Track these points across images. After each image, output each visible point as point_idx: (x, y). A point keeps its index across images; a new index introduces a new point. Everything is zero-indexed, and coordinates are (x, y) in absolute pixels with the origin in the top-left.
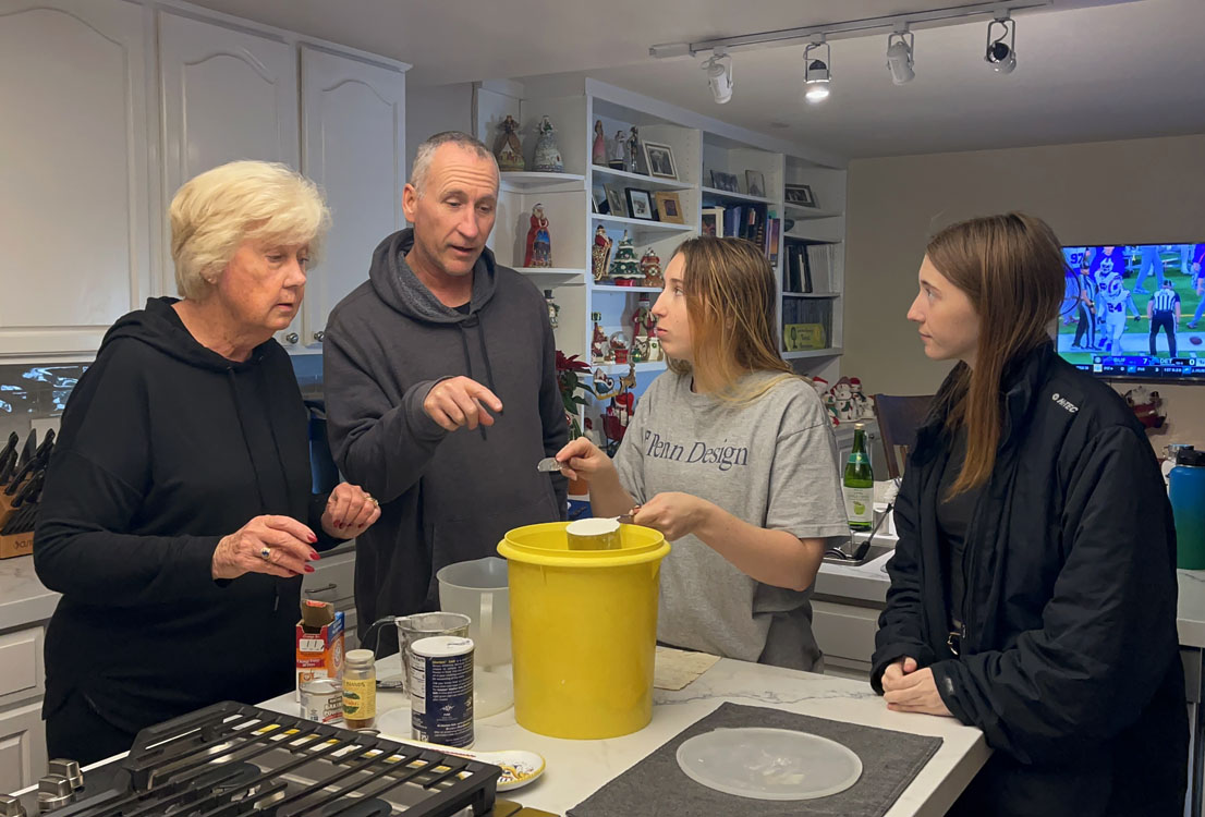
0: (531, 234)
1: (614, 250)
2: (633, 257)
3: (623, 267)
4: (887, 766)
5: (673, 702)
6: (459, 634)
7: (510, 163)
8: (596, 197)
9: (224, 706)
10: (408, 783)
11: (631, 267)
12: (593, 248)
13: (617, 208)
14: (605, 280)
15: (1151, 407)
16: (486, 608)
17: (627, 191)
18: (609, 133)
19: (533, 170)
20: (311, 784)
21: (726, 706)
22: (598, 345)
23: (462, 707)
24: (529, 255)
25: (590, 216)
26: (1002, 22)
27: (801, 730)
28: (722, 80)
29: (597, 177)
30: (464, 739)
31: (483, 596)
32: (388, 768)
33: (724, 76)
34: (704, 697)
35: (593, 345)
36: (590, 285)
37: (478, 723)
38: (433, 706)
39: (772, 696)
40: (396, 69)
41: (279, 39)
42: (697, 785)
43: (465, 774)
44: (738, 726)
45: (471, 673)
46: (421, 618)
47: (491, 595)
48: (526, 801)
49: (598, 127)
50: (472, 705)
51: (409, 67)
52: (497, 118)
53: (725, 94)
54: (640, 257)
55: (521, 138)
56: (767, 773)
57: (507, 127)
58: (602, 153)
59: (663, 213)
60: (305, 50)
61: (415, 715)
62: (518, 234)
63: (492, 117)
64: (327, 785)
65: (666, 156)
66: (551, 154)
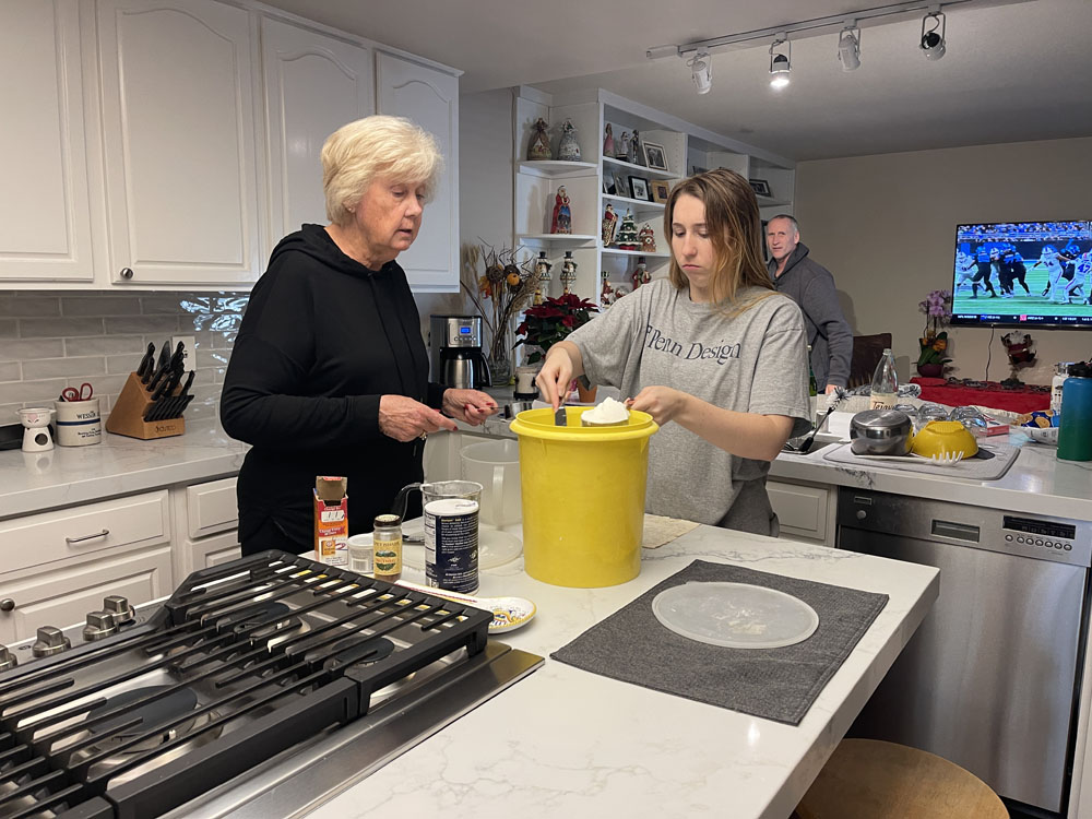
0: (556, 208)
1: (619, 224)
2: (634, 229)
3: (626, 237)
4: (840, 620)
5: (652, 558)
6: (472, 498)
7: (541, 154)
8: (605, 183)
9: (270, 553)
10: (414, 623)
11: (632, 237)
12: (603, 222)
13: (621, 191)
14: (612, 245)
15: (1025, 345)
16: (498, 478)
17: (630, 179)
18: (616, 135)
19: (558, 159)
20: (330, 621)
21: (697, 563)
22: (606, 296)
23: (467, 559)
24: (555, 223)
25: (601, 195)
26: (935, 16)
27: (762, 585)
28: (703, 74)
29: (607, 166)
30: (469, 586)
31: (496, 469)
32: (399, 609)
33: (705, 71)
34: (679, 555)
35: (602, 295)
36: (600, 248)
37: (484, 572)
38: (442, 558)
39: (737, 555)
40: (452, 74)
41: (358, 44)
42: (669, 633)
43: (463, 618)
44: (706, 581)
45: (476, 530)
46: (443, 485)
47: (502, 469)
48: (514, 643)
49: (608, 129)
50: (477, 557)
51: (462, 73)
52: (531, 121)
53: (706, 86)
54: (639, 230)
55: (550, 136)
56: (731, 623)
57: (539, 127)
58: (611, 148)
59: (656, 196)
60: (378, 54)
61: (428, 565)
62: (547, 211)
63: (528, 120)
64: (344, 622)
65: (659, 152)
66: (572, 147)
